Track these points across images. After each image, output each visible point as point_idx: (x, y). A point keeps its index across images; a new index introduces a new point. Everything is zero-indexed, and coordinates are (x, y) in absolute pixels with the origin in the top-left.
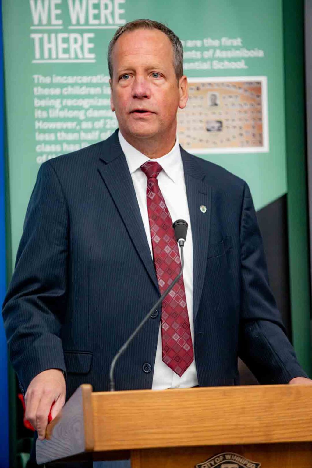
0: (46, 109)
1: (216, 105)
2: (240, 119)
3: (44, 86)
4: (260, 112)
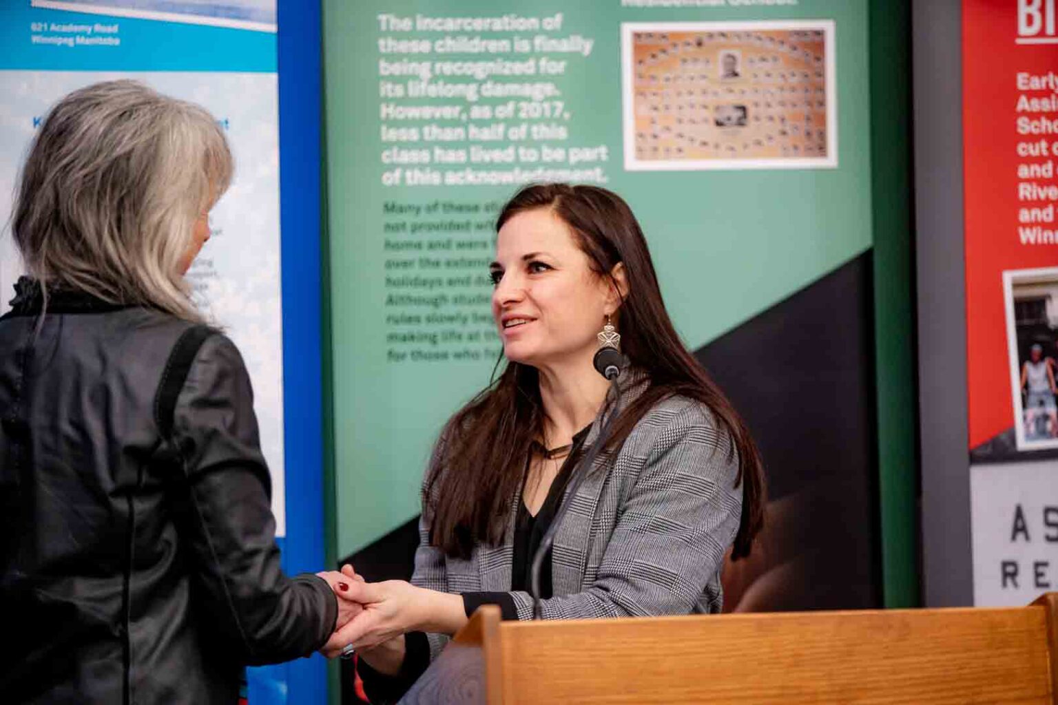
0: (402, 80)
1: (736, 75)
2: (783, 104)
3: (399, 36)
4: (821, 89)
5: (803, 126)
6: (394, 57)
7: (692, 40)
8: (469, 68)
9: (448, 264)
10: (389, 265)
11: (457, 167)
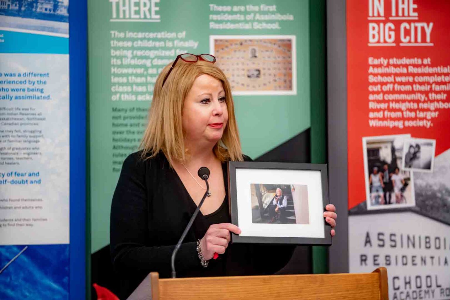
0: (121, 57)
1: (256, 57)
2: (275, 69)
3: (119, 40)
4: (290, 63)
5: (283, 78)
6: (116, 48)
7: (238, 43)
8: (147, 53)
9: (138, 133)
10: (114, 133)
11: (142, 93)
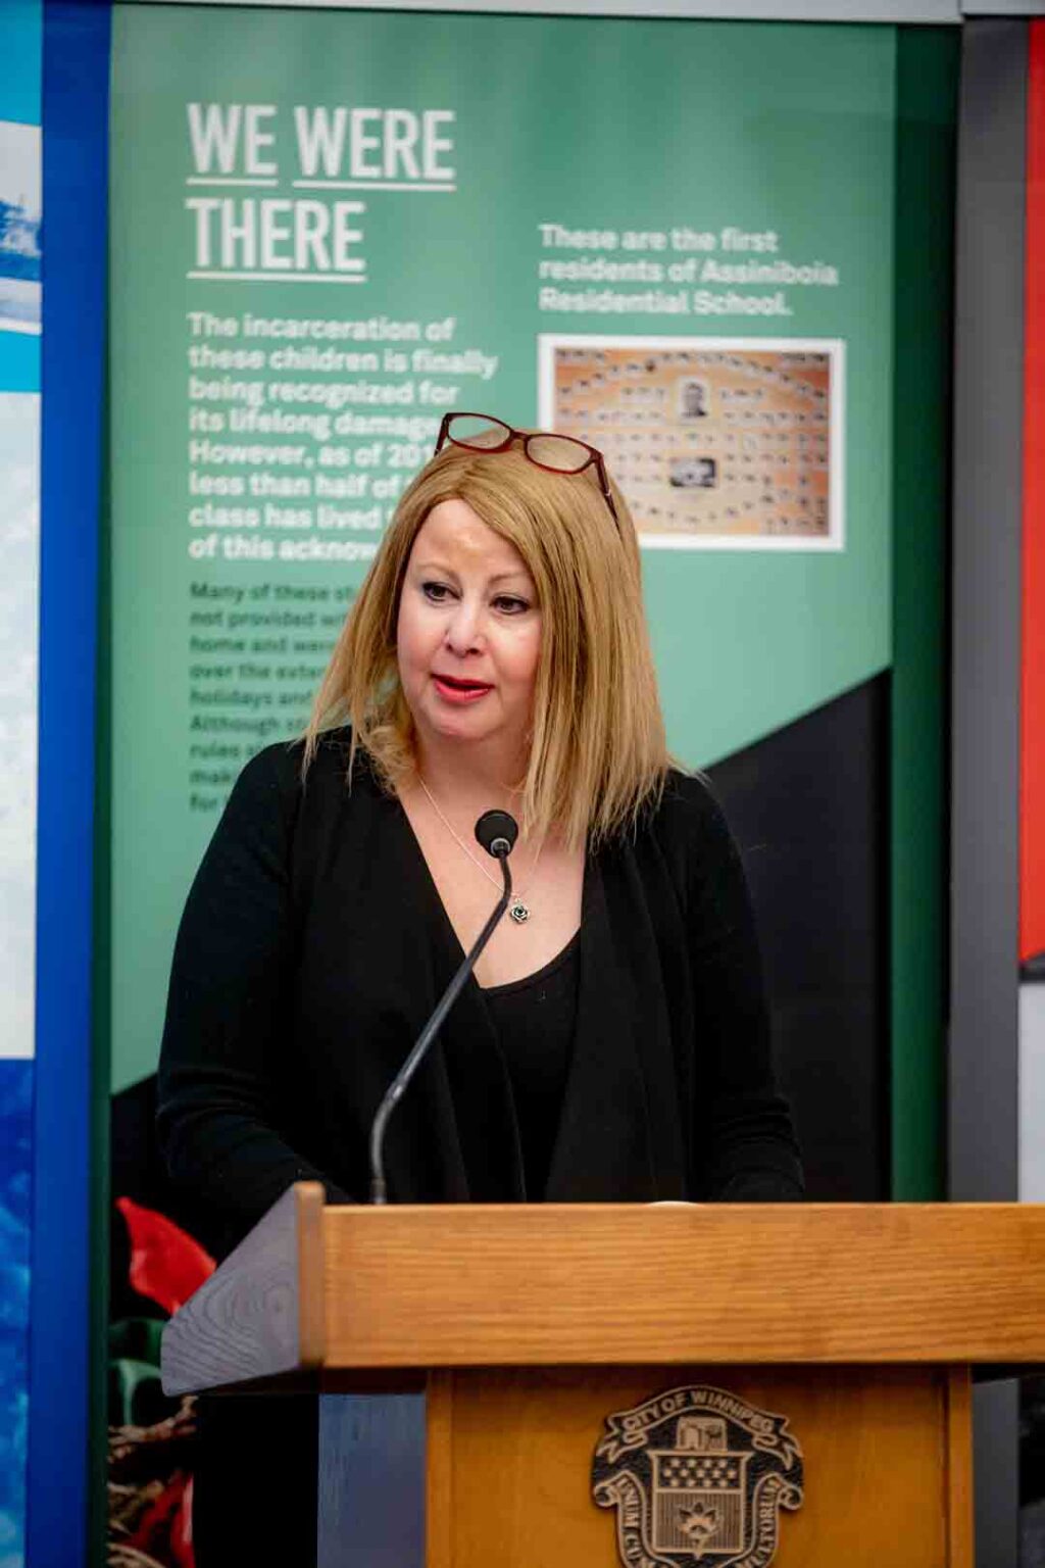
0: (222, 406)
1: (701, 414)
2: (767, 457)
3: (220, 343)
4: (823, 438)
5: (797, 490)
6: (211, 374)
7: (641, 364)
8: (318, 393)
9: (281, 673)
10: (197, 672)
11: (297, 535)
